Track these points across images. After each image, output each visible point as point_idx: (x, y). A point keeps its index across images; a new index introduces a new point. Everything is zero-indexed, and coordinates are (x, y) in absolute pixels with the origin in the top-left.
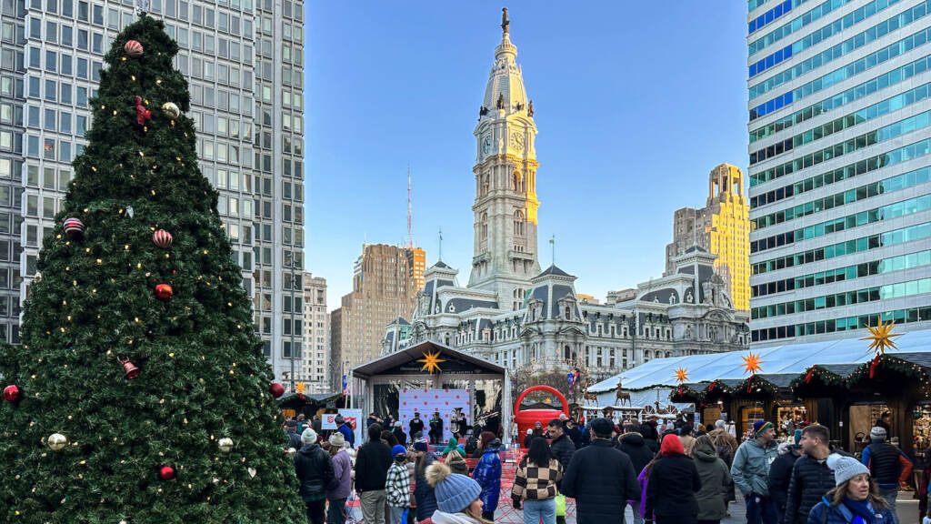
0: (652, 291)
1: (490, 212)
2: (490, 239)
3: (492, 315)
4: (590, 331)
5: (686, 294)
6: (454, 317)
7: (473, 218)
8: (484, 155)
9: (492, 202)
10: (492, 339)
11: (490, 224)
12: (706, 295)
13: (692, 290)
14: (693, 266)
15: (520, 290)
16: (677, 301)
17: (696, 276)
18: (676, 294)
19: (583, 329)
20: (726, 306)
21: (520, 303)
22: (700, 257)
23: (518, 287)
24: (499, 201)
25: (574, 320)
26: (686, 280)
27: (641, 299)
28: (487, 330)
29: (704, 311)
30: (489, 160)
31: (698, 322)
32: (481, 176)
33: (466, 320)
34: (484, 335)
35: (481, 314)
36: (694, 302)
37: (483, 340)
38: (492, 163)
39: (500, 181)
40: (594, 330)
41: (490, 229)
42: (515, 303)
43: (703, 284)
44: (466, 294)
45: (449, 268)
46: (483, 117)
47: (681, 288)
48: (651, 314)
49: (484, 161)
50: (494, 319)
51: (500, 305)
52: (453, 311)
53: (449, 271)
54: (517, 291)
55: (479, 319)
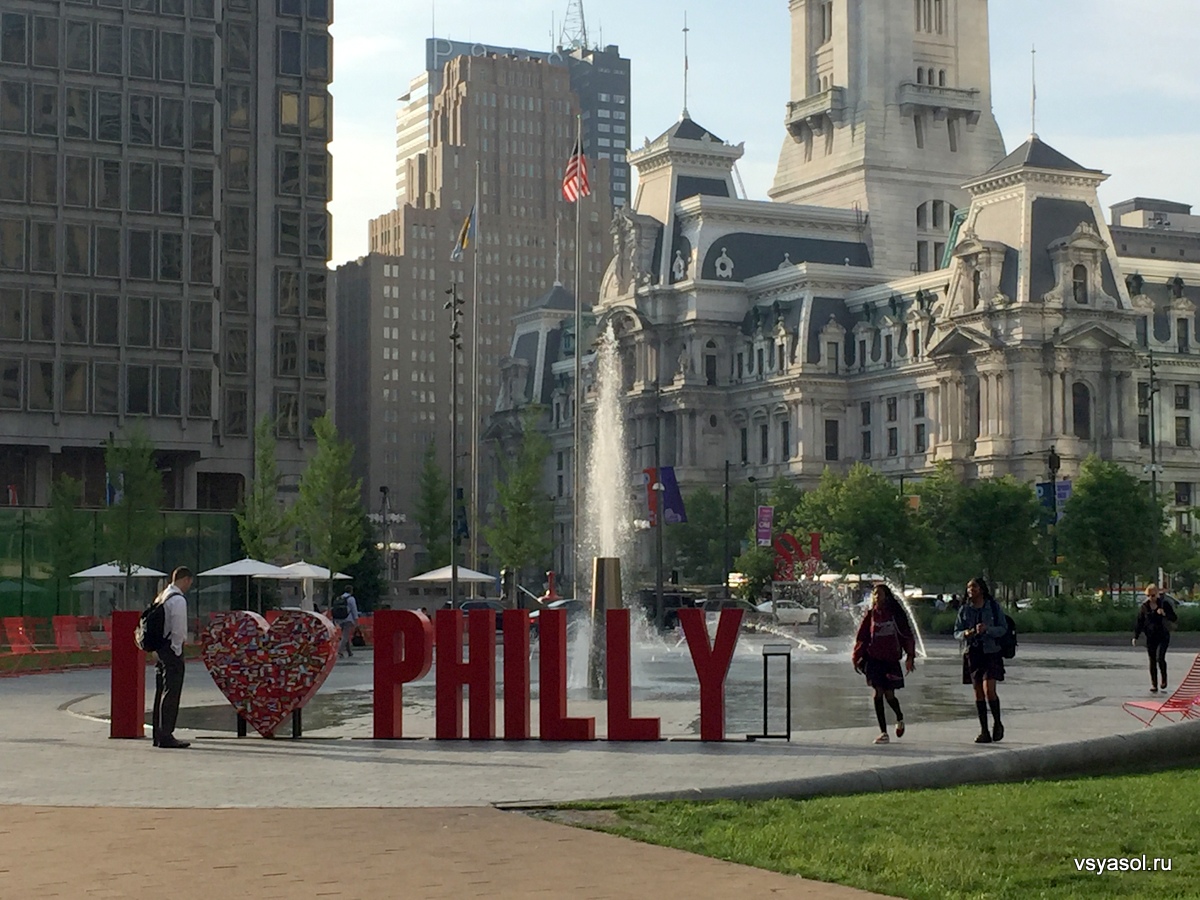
2: (841, 45)
3: (848, 285)
4: (1151, 338)
6: (729, 290)
10: (850, 359)
15: (937, 204)
19: (1129, 331)
23: (930, 197)
25: (1100, 304)
28: (833, 333)
33: (770, 302)
34: (824, 348)
35: (815, 281)
37: (824, 362)
42: (921, 245)
45: (715, 139)
50: (855, 299)
51: (875, 253)
52: (728, 272)
53: (715, 148)
54: (929, 207)
55: (808, 297)
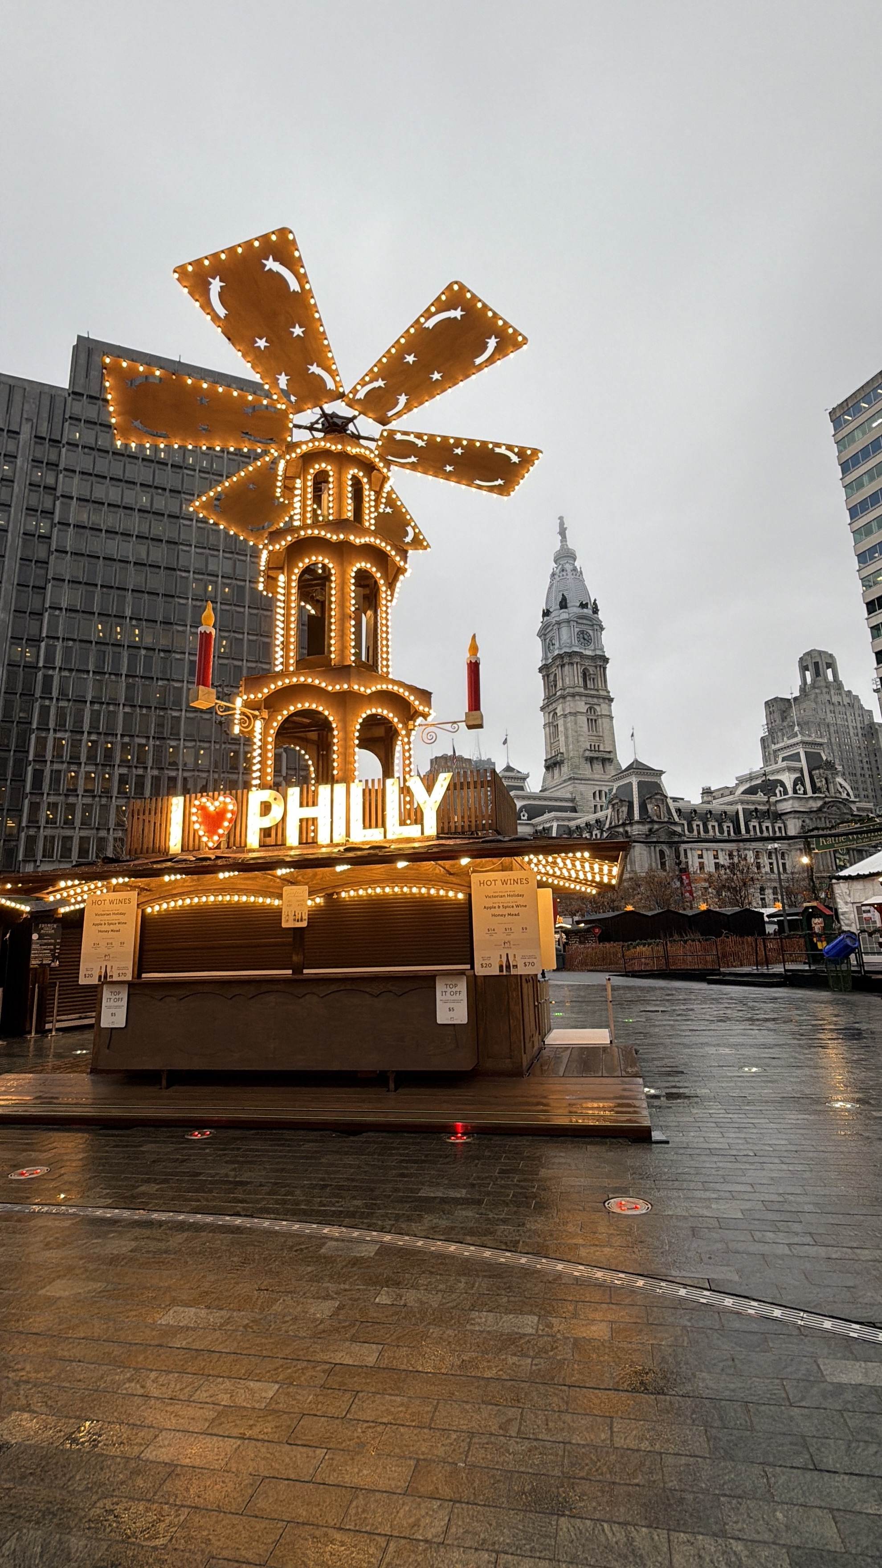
0: (753, 783)
1: (559, 712)
2: (562, 738)
3: (570, 819)
4: (687, 832)
5: (795, 784)
6: (527, 824)
7: (541, 719)
8: (549, 655)
9: (561, 700)
11: (560, 722)
12: (818, 785)
13: (800, 781)
14: (798, 753)
15: (600, 792)
16: (786, 793)
17: (804, 763)
18: (783, 784)
19: (678, 829)
20: (844, 796)
21: (601, 806)
22: (804, 743)
23: (597, 788)
24: (569, 698)
25: (666, 820)
26: (790, 769)
27: (743, 793)
29: (819, 803)
30: (554, 659)
31: (812, 815)
32: (548, 676)
33: (541, 828)
35: (557, 819)
36: (805, 793)
38: (558, 662)
39: (567, 679)
40: (691, 830)
41: (561, 728)
42: (595, 806)
43: (814, 772)
44: (540, 798)
45: (518, 772)
46: (545, 618)
47: (788, 779)
48: (756, 809)
49: (550, 660)
50: (573, 824)
51: (578, 808)
52: (526, 818)
53: (519, 775)
54: (597, 793)
55: (555, 825)
